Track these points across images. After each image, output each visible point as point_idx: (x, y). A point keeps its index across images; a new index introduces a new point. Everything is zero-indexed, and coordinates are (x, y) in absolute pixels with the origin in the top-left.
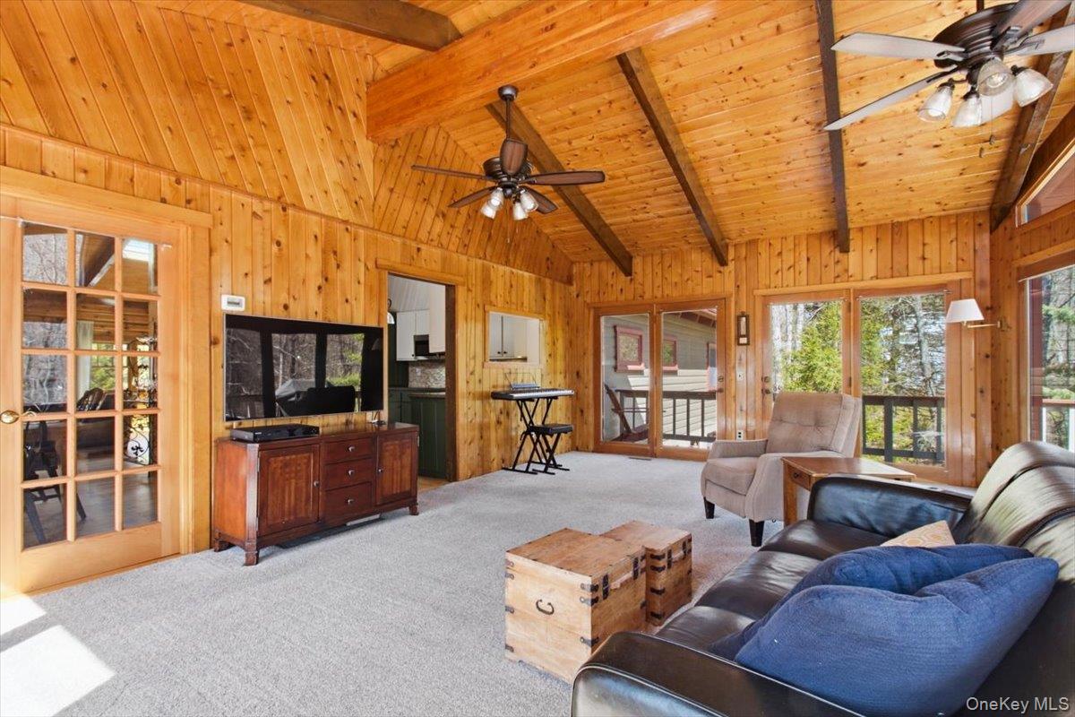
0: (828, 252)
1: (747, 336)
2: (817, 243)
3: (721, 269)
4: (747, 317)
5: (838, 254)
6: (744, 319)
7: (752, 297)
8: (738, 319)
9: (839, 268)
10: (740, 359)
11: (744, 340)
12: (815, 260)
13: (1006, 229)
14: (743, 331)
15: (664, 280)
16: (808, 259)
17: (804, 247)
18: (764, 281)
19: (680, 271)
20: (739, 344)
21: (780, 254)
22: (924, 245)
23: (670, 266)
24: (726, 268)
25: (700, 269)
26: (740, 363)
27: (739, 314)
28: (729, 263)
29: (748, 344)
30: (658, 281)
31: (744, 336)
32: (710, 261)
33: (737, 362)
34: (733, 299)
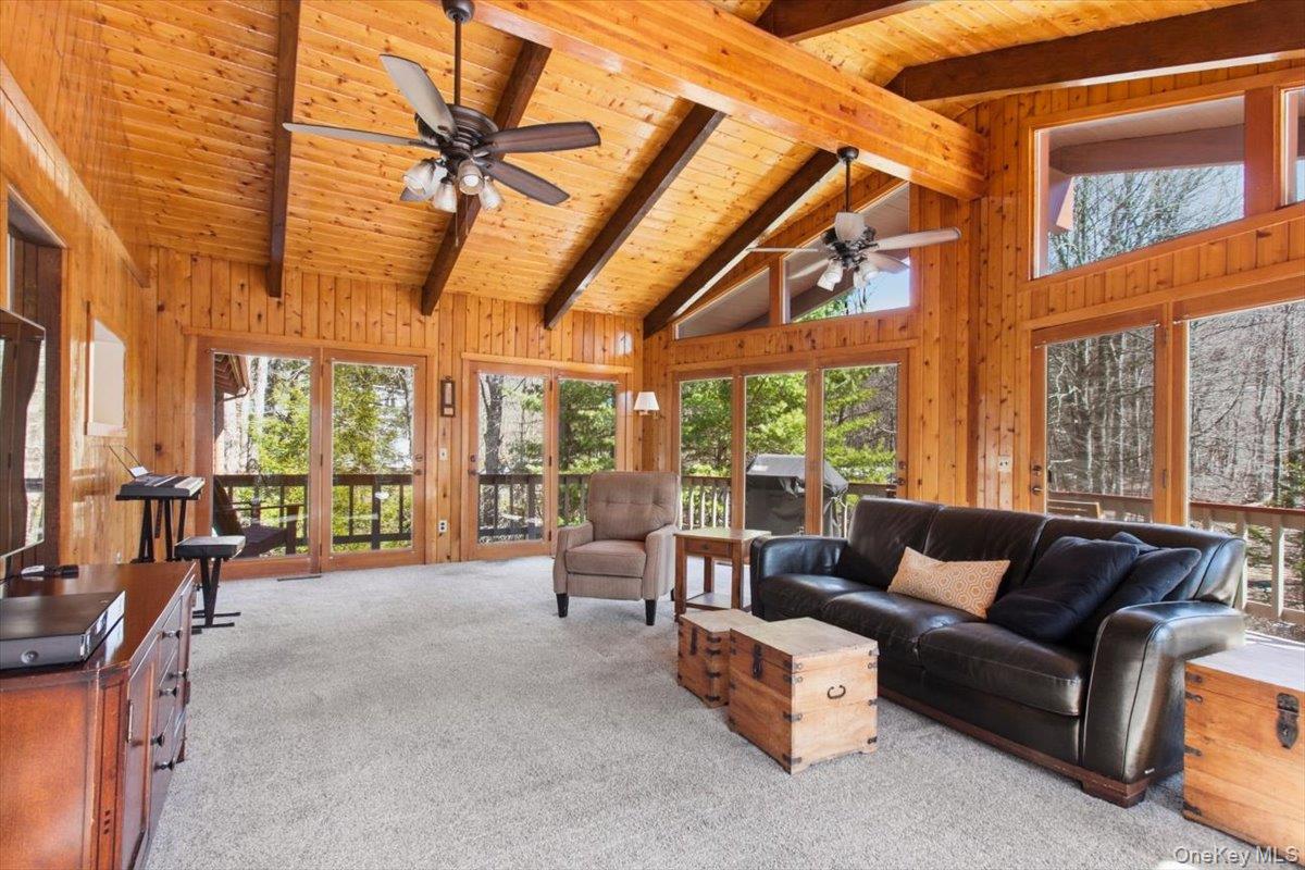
0: (533, 327)
1: (452, 406)
2: (525, 313)
3: (422, 318)
4: (453, 383)
5: (542, 330)
6: (449, 385)
7: (458, 360)
8: (443, 384)
9: (543, 344)
10: (444, 434)
11: (448, 411)
12: (522, 331)
13: (660, 338)
14: (448, 400)
15: (339, 316)
16: (517, 329)
17: (513, 314)
18: (472, 343)
19: (363, 307)
20: (443, 415)
21: (490, 316)
22: (605, 337)
23: (349, 298)
24: (428, 317)
25: (393, 312)
26: (444, 439)
27: (442, 378)
28: (433, 313)
29: (453, 416)
30: (328, 316)
31: (449, 406)
32: (408, 305)
33: (440, 437)
34: (436, 358)
